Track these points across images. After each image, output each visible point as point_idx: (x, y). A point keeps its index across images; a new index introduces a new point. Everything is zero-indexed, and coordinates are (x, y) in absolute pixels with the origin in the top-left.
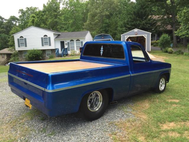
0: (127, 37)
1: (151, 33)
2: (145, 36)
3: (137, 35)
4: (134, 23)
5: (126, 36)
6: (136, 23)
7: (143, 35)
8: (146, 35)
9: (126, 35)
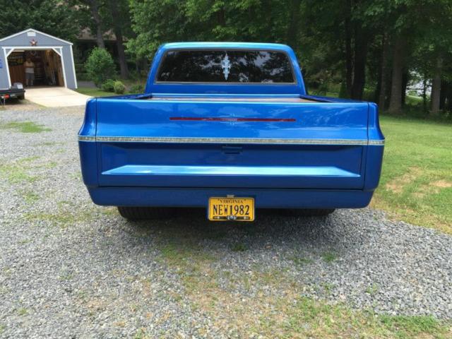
0: (8, 50)
1: (72, 44)
2: (58, 50)
3: (35, 45)
4: (8, 13)
5: (4, 48)
6: (16, 14)
7: (54, 48)
8: (61, 48)
9: (4, 46)
